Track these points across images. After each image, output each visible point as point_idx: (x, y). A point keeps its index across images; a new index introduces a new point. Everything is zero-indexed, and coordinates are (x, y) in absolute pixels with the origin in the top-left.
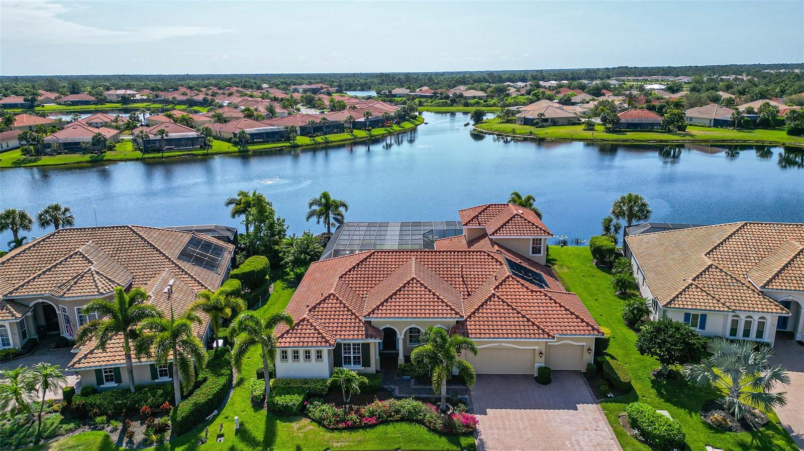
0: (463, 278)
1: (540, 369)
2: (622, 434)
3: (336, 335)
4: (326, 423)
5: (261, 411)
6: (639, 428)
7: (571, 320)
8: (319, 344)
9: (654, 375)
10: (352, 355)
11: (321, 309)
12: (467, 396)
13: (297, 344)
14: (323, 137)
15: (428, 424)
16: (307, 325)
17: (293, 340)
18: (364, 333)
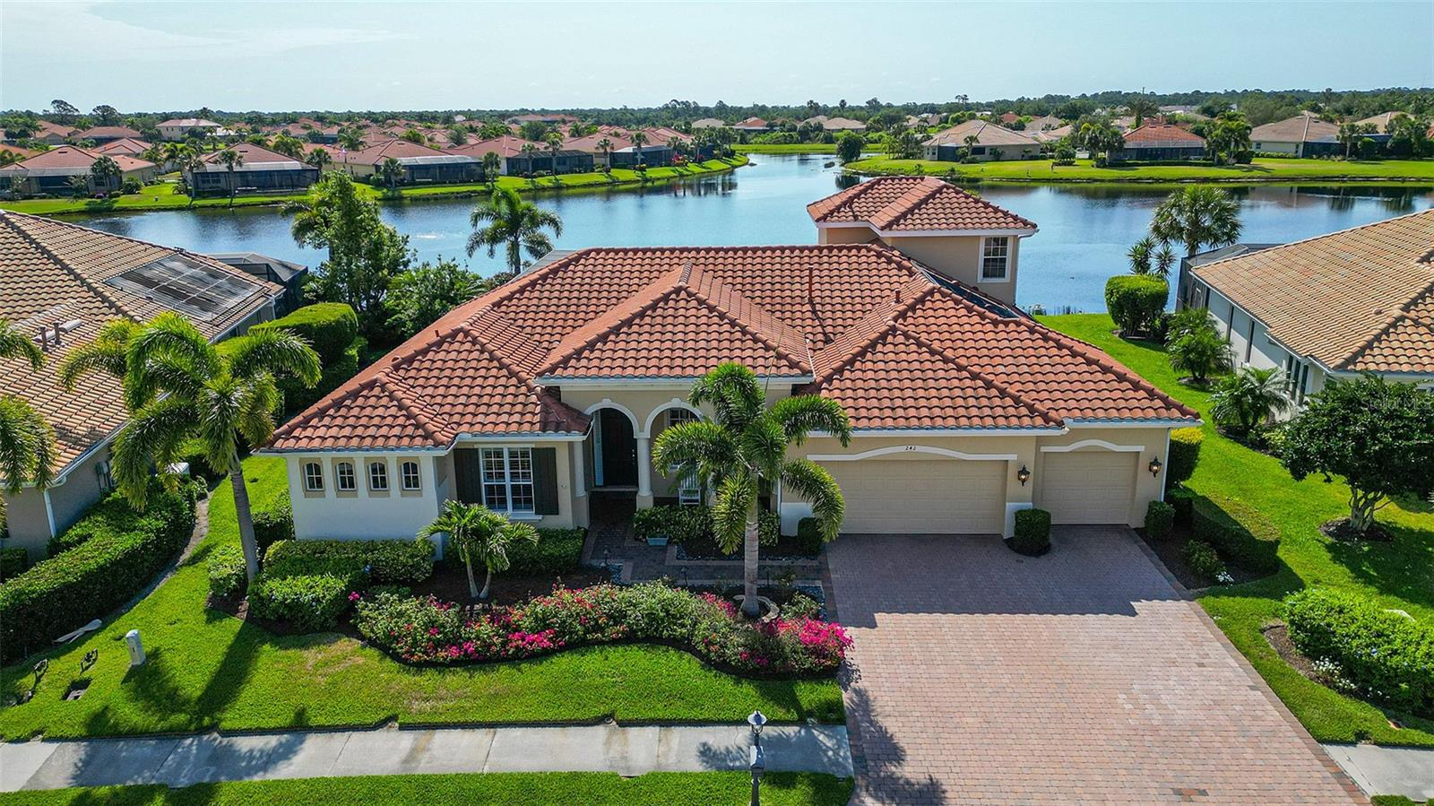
0: (813, 305)
1: (1020, 515)
2: (1283, 675)
3: (459, 424)
4: (401, 648)
5: (226, 622)
6: (1336, 656)
7: (1104, 385)
8: (406, 441)
9: (1330, 534)
10: (508, 483)
11: (427, 364)
12: (819, 583)
13: (342, 442)
14: (552, 178)
15: (701, 647)
16: (379, 398)
17: (334, 431)
18: (537, 418)
